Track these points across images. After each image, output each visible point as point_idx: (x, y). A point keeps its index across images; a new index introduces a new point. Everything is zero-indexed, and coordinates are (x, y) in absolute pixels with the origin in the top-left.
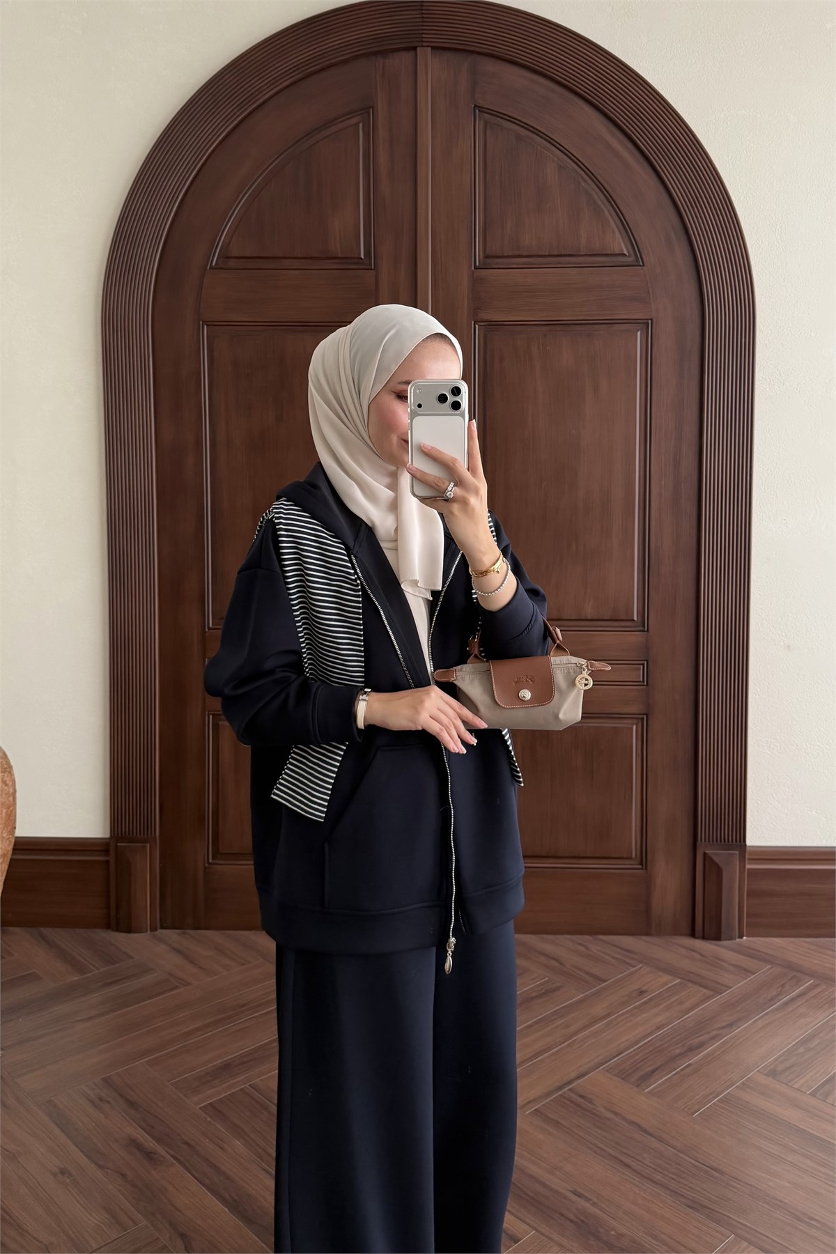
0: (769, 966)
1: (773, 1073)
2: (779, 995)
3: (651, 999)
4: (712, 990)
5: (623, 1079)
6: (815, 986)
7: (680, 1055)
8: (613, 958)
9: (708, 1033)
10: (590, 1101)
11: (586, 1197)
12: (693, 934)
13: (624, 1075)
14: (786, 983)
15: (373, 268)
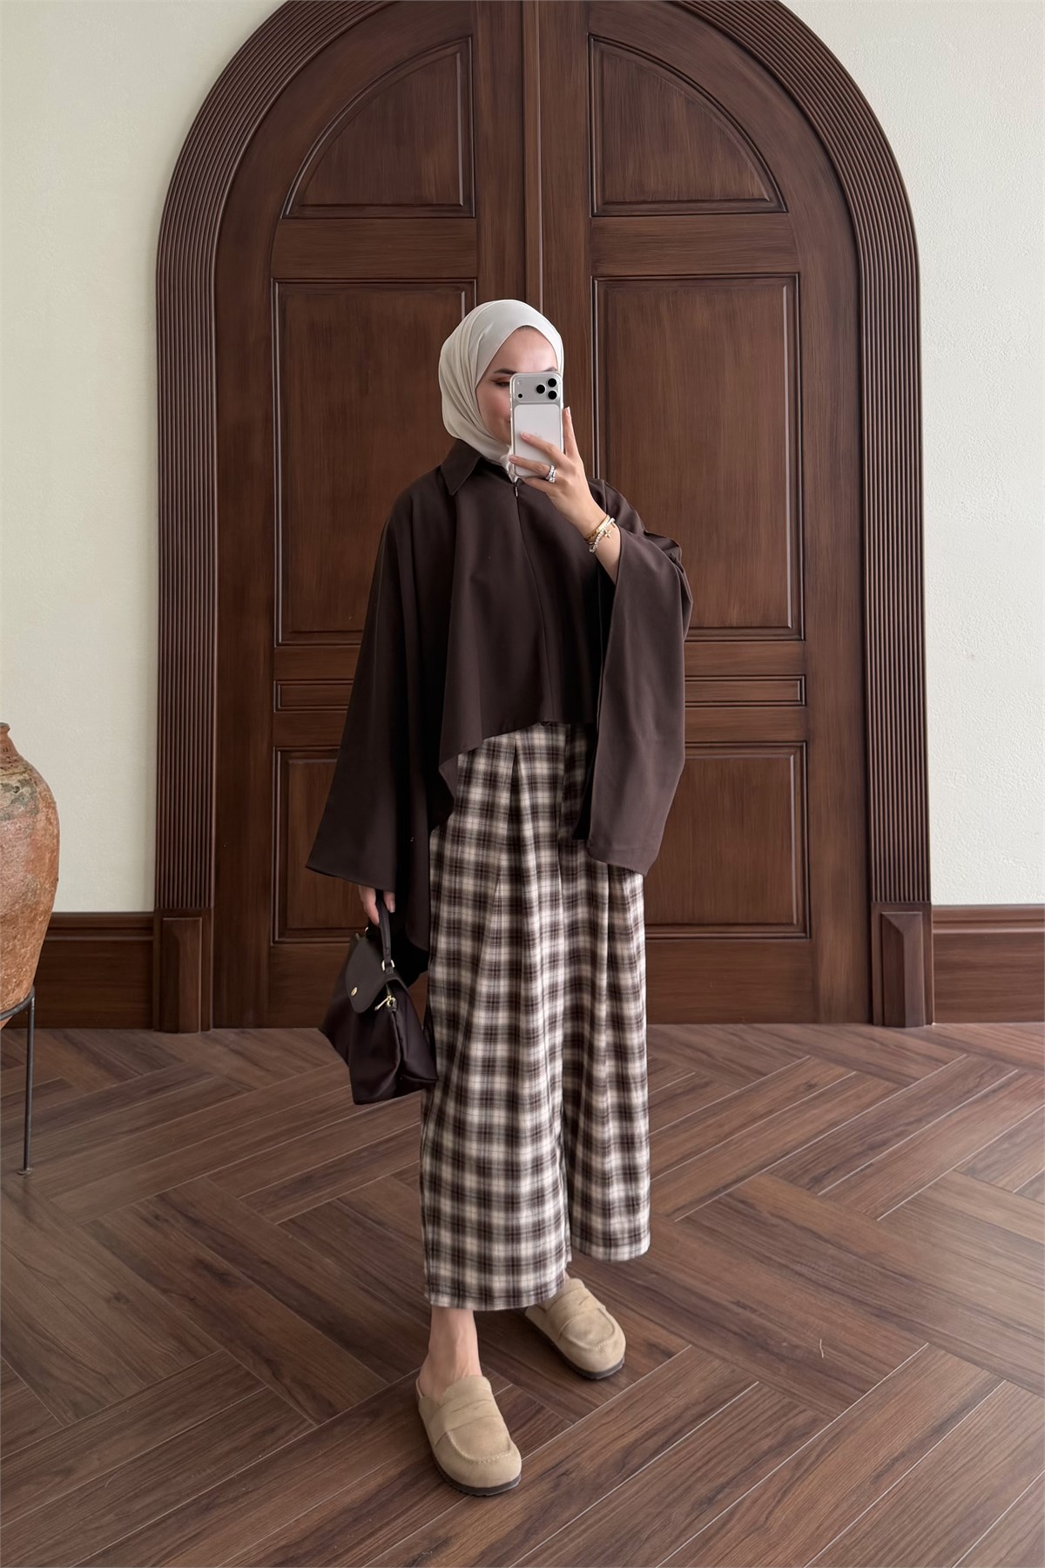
0: (965, 1055)
1: (971, 1171)
2: (977, 1087)
3: (821, 1095)
4: (895, 1082)
5: (791, 1182)
6: (1019, 1076)
7: (858, 1154)
8: (774, 1049)
9: (892, 1130)
10: (752, 1206)
11: (751, 1308)
12: (870, 1021)
13: (792, 1178)
14: (985, 1073)
15: (474, 216)
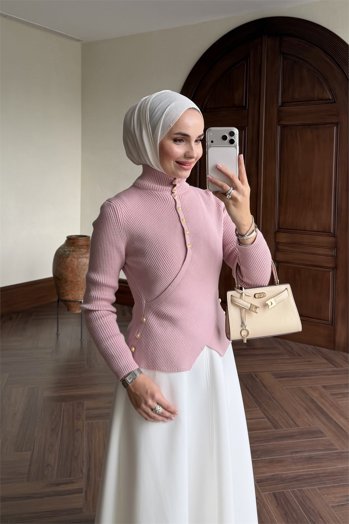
15: (247, 108)
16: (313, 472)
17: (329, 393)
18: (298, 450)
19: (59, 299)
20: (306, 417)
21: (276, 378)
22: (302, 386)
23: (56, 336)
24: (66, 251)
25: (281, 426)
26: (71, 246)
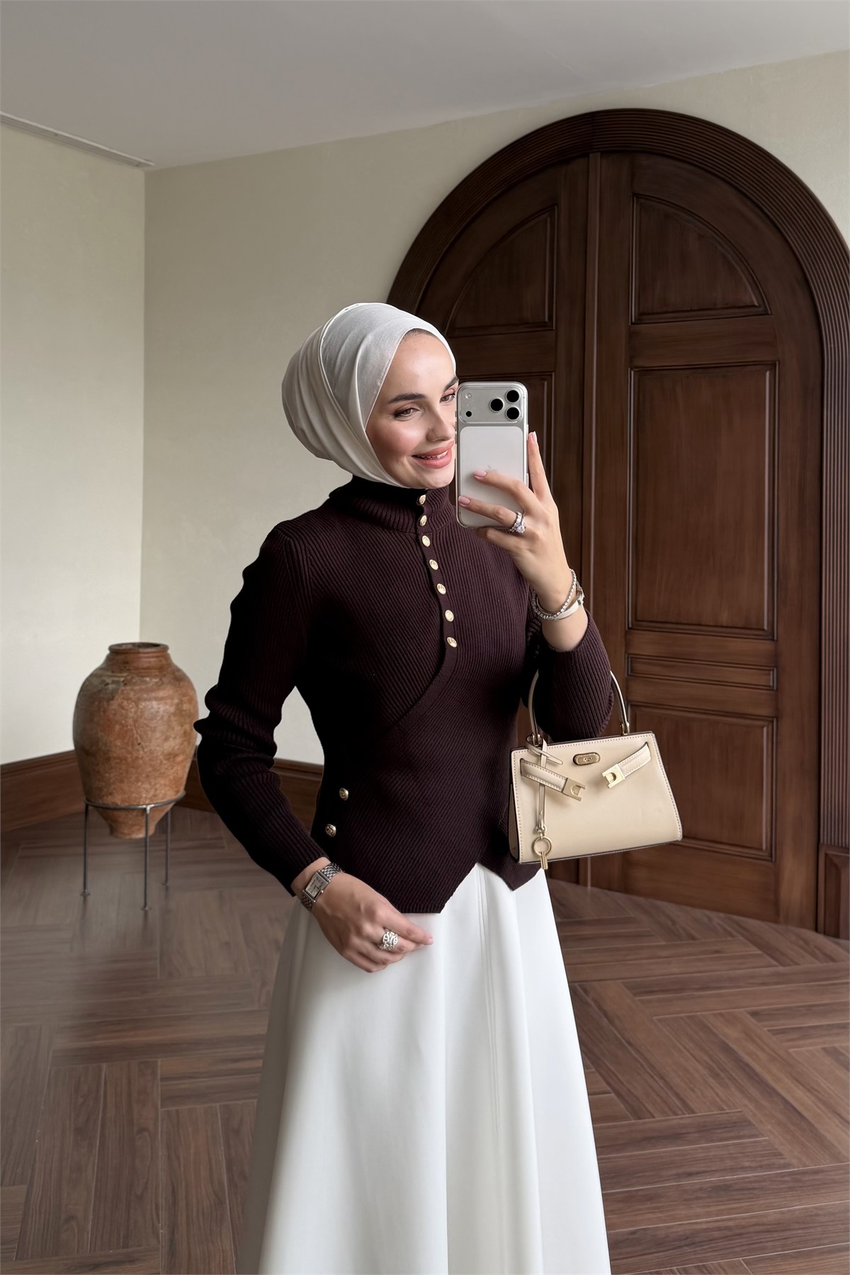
12: (816, 930)
15: (554, 328)
16: (730, 1224)
17: (766, 1029)
18: (694, 1169)
19: (88, 803)
20: (712, 1088)
21: (635, 995)
22: (699, 1013)
23: (82, 898)
24: (108, 684)
25: (650, 1113)
26: (121, 671)
